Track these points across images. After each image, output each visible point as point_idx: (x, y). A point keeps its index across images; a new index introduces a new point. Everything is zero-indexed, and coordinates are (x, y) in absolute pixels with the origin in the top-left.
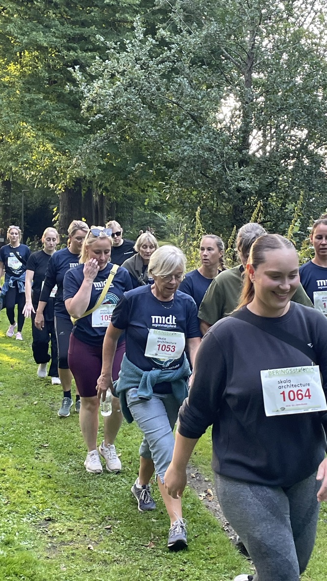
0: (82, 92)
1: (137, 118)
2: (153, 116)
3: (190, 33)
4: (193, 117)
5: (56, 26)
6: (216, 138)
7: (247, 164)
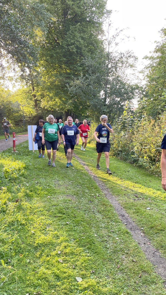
0: (69, 90)
1: (81, 96)
2: (85, 95)
3: (93, 76)
4: (93, 95)
5: (63, 75)
6: (98, 100)
7: (106, 106)
